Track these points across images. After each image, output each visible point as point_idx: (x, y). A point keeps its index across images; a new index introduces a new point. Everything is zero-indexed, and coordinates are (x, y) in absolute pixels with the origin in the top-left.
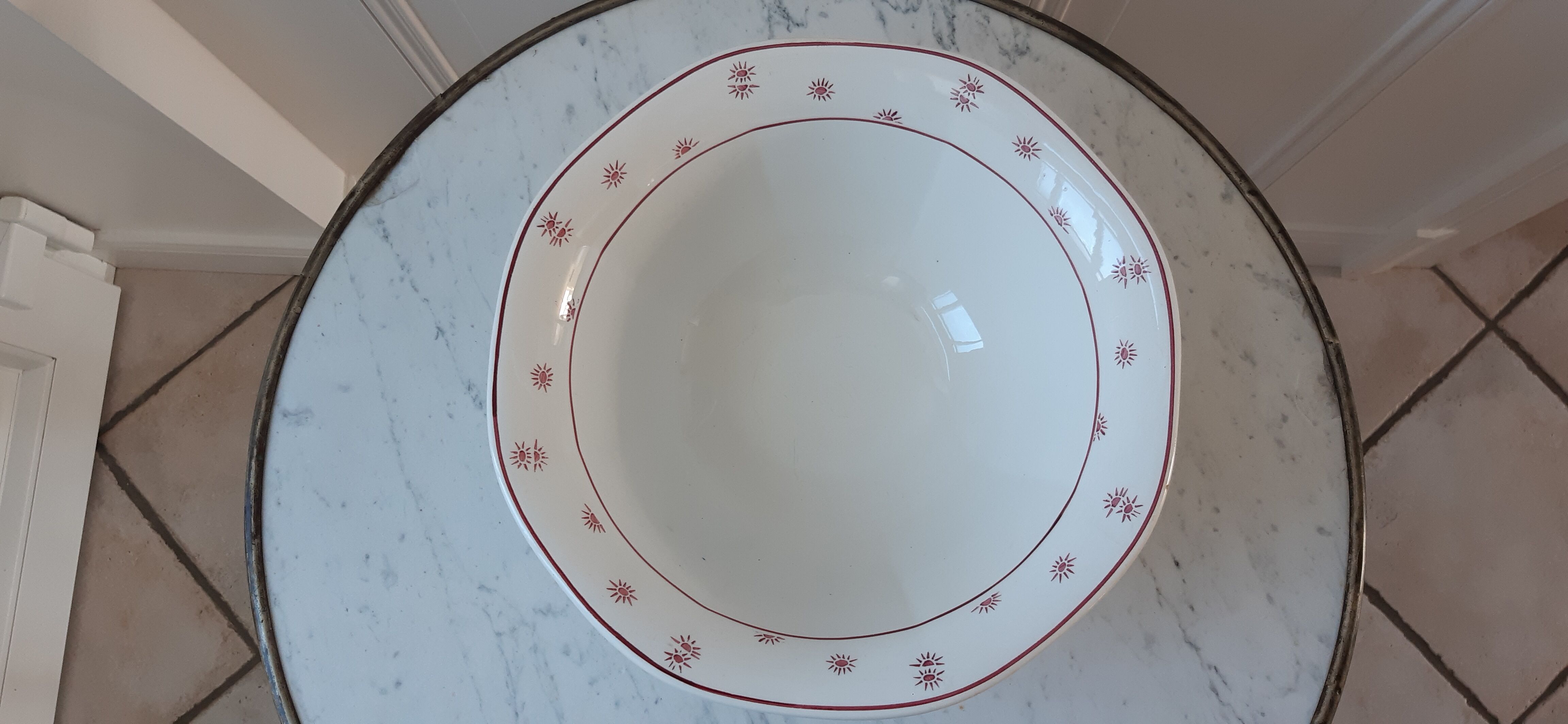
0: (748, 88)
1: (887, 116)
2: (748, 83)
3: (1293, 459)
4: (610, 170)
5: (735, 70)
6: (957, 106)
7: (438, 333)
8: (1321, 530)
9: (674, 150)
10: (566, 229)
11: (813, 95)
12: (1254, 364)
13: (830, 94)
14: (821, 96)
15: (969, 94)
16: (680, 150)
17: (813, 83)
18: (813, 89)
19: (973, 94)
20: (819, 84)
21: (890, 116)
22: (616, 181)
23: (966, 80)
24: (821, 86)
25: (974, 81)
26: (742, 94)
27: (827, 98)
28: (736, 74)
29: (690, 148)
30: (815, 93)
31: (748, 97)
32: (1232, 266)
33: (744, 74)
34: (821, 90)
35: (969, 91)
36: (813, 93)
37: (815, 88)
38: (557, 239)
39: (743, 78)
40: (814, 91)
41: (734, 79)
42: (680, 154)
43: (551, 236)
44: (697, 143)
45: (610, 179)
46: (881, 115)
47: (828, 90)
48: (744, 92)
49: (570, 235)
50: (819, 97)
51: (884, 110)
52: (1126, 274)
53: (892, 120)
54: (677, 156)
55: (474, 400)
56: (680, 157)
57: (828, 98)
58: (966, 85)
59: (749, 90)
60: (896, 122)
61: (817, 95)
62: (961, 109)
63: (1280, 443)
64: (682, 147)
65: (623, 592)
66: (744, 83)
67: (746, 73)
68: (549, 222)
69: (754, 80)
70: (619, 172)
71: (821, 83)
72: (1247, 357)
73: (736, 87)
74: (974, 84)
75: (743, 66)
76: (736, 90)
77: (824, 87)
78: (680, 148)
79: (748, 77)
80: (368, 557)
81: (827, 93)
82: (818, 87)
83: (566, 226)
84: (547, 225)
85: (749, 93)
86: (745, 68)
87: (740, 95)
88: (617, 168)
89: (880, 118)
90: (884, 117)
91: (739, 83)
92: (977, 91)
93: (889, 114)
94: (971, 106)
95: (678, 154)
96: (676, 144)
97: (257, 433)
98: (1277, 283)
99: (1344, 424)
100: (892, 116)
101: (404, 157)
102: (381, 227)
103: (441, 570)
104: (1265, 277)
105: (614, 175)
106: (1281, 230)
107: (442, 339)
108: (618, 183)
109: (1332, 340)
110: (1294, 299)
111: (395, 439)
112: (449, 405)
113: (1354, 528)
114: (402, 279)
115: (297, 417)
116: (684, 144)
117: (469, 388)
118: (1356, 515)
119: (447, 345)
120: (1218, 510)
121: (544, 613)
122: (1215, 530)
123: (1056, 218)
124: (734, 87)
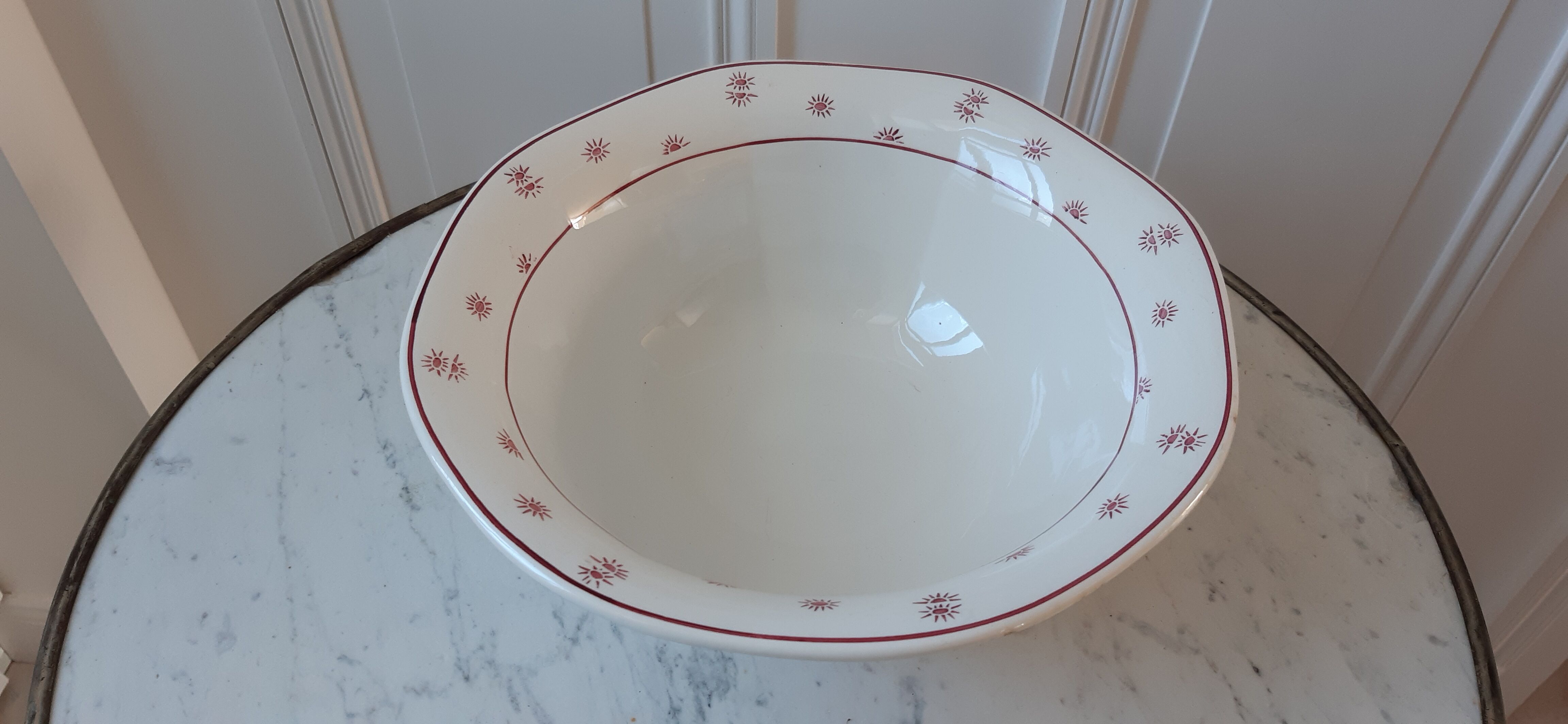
0: (746, 96)
1: (888, 135)
2: (746, 91)
3: (1381, 561)
4: (593, 145)
5: (734, 78)
6: (961, 118)
7: (363, 395)
8: (1433, 639)
9: (662, 144)
10: (536, 185)
11: (812, 110)
12: (1311, 464)
13: (829, 111)
14: (820, 112)
15: (973, 106)
16: (670, 146)
17: (813, 98)
18: (813, 104)
19: (978, 106)
20: (819, 100)
21: (891, 135)
22: (597, 157)
23: (970, 93)
24: (821, 101)
25: (978, 94)
26: (740, 102)
27: (826, 114)
28: (734, 82)
29: (680, 147)
30: (814, 108)
31: (745, 105)
32: (1268, 375)
33: (743, 83)
34: (821, 106)
35: (973, 103)
36: (812, 108)
37: (815, 103)
38: (524, 190)
39: (742, 86)
40: (813, 106)
41: (733, 86)
42: (669, 151)
43: (518, 186)
44: (687, 144)
45: (592, 153)
46: (882, 135)
47: (828, 106)
48: (741, 100)
49: (538, 192)
50: (819, 113)
51: (885, 129)
52: (1155, 242)
53: (893, 139)
54: (666, 152)
55: (387, 459)
56: (668, 153)
57: (828, 115)
58: (969, 98)
59: (747, 98)
60: (897, 142)
61: (816, 111)
62: (965, 121)
63: (1360, 544)
64: (672, 144)
65: (534, 508)
66: (742, 91)
67: (745, 82)
68: (518, 173)
69: (753, 90)
70: (602, 150)
71: (821, 99)
72: (1302, 457)
73: (734, 94)
74: (979, 96)
75: (742, 76)
76: (734, 97)
77: (824, 102)
78: (669, 143)
79: (747, 86)
80: (205, 616)
81: (827, 109)
82: (817, 102)
83: (536, 182)
84: (515, 175)
85: (746, 101)
86: (745, 77)
87: (737, 102)
88: (600, 145)
89: (880, 138)
90: (885, 136)
91: (737, 91)
92: (981, 103)
93: (890, 133)
94: (975, 117)
95: (667, 150)
96: (664, 139)
97: (116, 478)
98: (1322, 392)
99: (1433, 527)
100: (893, 134)
101: (372, 249)
102: (329, 302)
103: (295, 635)
104: (1306, 387)
105: (596, 151)
106: (1316, 346)
107: (365, 400)
108: (599, 159)
109: (1396, 443)
110: (1345, 407)
111: (281, 493)
112: (356, 462)
113: (1474, 637)
114: (337, 346)
115: (172, 466)
116: (674, 140)
117: (385, 447)
118: (1473, 622)
119: (371, 406)
120: (1298, 612)
121: (417, 693)
122: (1299, 634)
123: (1072, 212)
124: (732, 93)
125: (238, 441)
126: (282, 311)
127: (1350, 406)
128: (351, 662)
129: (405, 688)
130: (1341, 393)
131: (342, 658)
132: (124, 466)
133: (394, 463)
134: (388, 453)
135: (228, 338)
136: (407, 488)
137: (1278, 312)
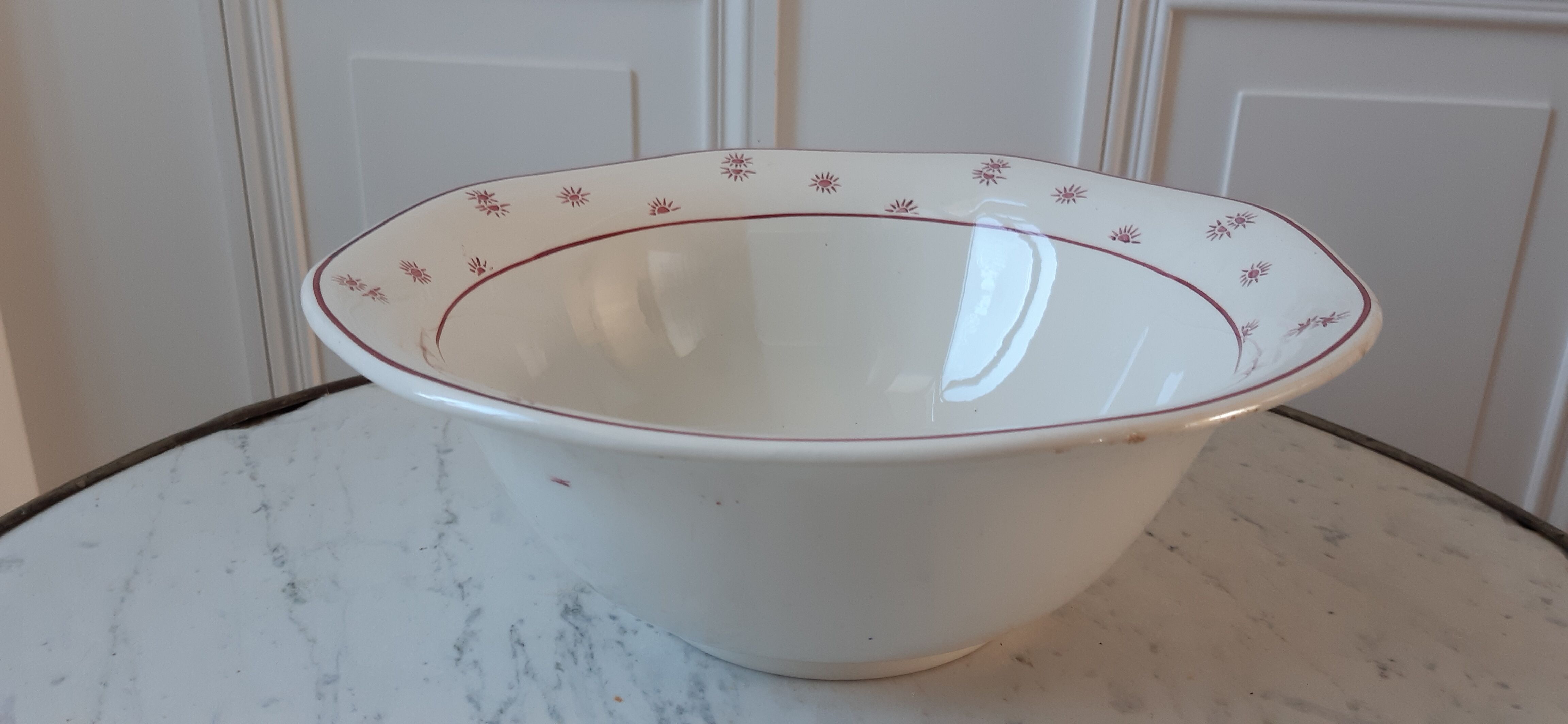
0: (743, 172)
1: (901, 207)
2: (743, 168)
4: (570, 191)
5: (730, 158)
6: (981, 182)
7: (260, 509)
9: (649, 204)
10: (501, 208)
11: (816, 187)
12: (1465, 557)
13: (835, 187)
14: (825, 188)
15: (994, 171)
16: (657, 208)
17: (817, 176)
18: (817, 181)
19: (999, 171)
20: (823, 177)
21: (905, 207)
22: (574, 201)
24: (825, 179)
25: (998, 162)
26: (736, 177)
27: (831, 190)
28: (731, 161)
29: (668, 211)
30: (818, 185)
31: (741, 179)
32: (1380, 488)
33: (739, 162)
34: (826, 182)
35: (993, 169)
37: (819, 180)
38: (486, 209)
39: (739, 165)
40: (817, 183)
41: (729, 164)
42: (656, 212)
43: (480, 204)
44: (677, 209)
45: (568, 197)
46: (895, 207)
47: (833, 183)
48: (738, 175)
49: (503, 214)
50: (823, 190)
51: (897, 202)
53: (907, 211)
54: (652, 212)
55: (275, 560)
56: (655, 214)
57: (834, 191)
58: (989, 166)
59: (744, 174)
60: (911, 213)
61: (821, 187)
62: (986, 184)
64: (659, 206)
66: (739, 168)
67: (743, 162)
68: (481, 196)
69: (750, 167)
70: (580, 197)
71: (825, 177)
73: (730, 170)
74: (999, 164)
75: (739, 156)
76: (729, 172)
77: (829, 180)
78: (657, 205)
79: (744, 165)
81: (832, 185)
82: (821, 179)
83: (502, 206)
84: (478, 196)
85: (743, 177)
86: (741, 158)
87: (733, 177)
88: (578, 193)
89: (892, 211)
90: (898, 209)
91: (734, 167)
92: (1002, 168)
93: (903, 205)
94: (997, 180)
95: (654, 211)
96: (652, 199)
98: (1451, 500)
100: (907, 206)
102: (243, 442)
105: (574, 197)
106: (1428, 463)
107: (263, 513)
108: (575, 204)
110: (1484, 510)
111: (126, 588)
112: (233, 562)
114: (240, 472)
116: (662, 203)
117: (275, 550)
119: (267, 517)
120: (1505, 686)
122: (1516, 706)
123: (1121, 239)
124: (728, 169)
125: (89, 545)
126: (185, 446)
127: (1489, 510)
130: (1474, 501)
133: (283, 563)
134: (277, 555)
135: (110, 464)
136: (293, 584)
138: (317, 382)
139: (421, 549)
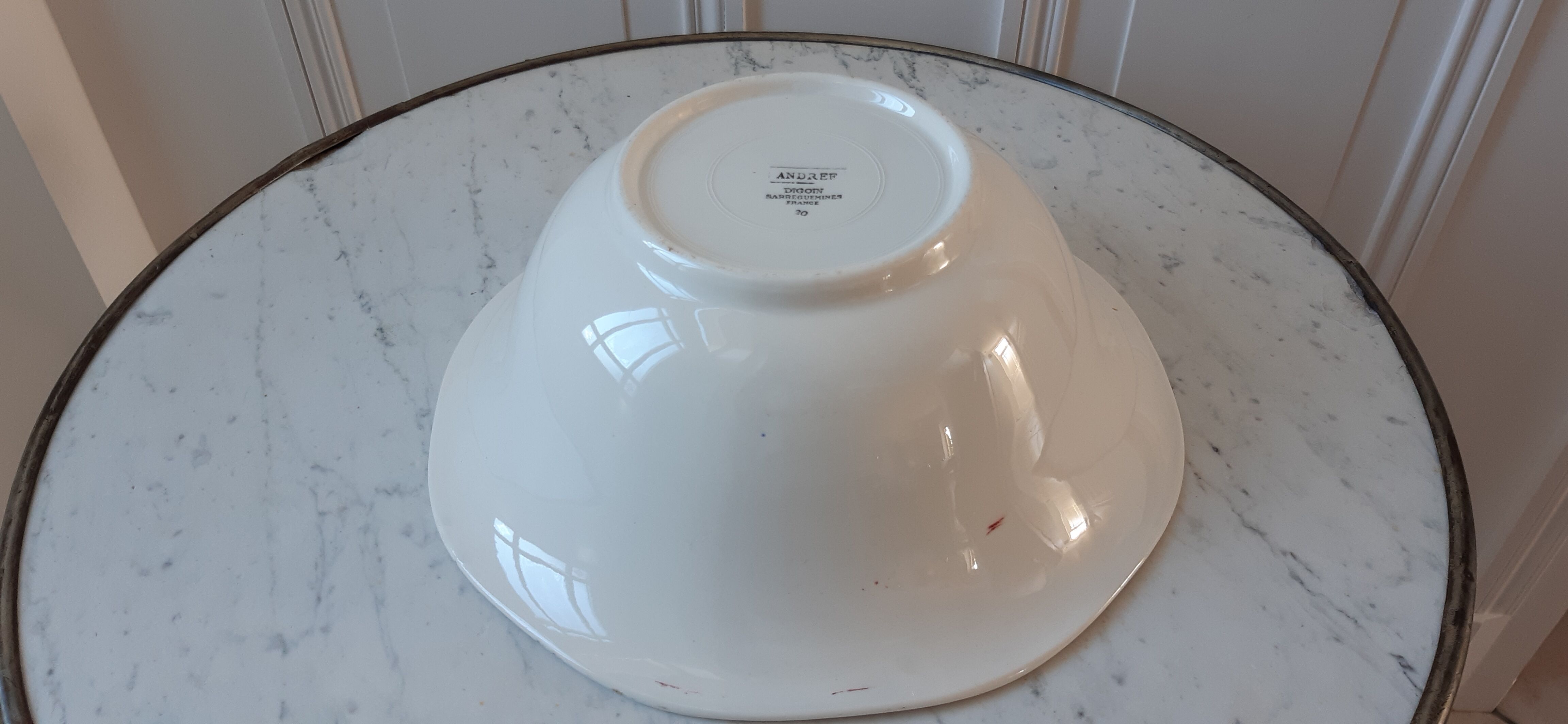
3: (1337, 358)
7: (341, 256)
8: (1391, 419)
12: (1268, 282)
32: (1223, 212)
55: (363, 306)
63: (1317, 345)
72: (1258, 277)
80: (181, 437)
97: (99, 326)
98: (1277, 225)
99: (1389, 328)
101: (351, 141)
102: (309, 183)
103: (270, 450)
104: (1261, 221)
106: (1270, 186)
107: (343, 260)
109: (1350, 260)
110: (1300, 235)
111: (258, 336)
112: (332, 309)
113: (1433, 415)
114: (317, 218)
115: (153, 318)
117: (360, 296)
118: (1431, 403)
119: (348, 264)
120: (1256, 401)
121: (388, 493)
122: (1258, 419)
125: (219, 296)
126: (264, 191)
127: (1304, 234)
128: (323, 470)
129: (376, 489)
130: (1295, 224)
131: (315, 467)
132: (106, 318)
133: (370, 309)
134: (363, 301)
135: (211, 213)
136: (381, 329)
137: (1231, 161)
138: (359, 118)
139: (472, 294)
